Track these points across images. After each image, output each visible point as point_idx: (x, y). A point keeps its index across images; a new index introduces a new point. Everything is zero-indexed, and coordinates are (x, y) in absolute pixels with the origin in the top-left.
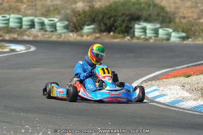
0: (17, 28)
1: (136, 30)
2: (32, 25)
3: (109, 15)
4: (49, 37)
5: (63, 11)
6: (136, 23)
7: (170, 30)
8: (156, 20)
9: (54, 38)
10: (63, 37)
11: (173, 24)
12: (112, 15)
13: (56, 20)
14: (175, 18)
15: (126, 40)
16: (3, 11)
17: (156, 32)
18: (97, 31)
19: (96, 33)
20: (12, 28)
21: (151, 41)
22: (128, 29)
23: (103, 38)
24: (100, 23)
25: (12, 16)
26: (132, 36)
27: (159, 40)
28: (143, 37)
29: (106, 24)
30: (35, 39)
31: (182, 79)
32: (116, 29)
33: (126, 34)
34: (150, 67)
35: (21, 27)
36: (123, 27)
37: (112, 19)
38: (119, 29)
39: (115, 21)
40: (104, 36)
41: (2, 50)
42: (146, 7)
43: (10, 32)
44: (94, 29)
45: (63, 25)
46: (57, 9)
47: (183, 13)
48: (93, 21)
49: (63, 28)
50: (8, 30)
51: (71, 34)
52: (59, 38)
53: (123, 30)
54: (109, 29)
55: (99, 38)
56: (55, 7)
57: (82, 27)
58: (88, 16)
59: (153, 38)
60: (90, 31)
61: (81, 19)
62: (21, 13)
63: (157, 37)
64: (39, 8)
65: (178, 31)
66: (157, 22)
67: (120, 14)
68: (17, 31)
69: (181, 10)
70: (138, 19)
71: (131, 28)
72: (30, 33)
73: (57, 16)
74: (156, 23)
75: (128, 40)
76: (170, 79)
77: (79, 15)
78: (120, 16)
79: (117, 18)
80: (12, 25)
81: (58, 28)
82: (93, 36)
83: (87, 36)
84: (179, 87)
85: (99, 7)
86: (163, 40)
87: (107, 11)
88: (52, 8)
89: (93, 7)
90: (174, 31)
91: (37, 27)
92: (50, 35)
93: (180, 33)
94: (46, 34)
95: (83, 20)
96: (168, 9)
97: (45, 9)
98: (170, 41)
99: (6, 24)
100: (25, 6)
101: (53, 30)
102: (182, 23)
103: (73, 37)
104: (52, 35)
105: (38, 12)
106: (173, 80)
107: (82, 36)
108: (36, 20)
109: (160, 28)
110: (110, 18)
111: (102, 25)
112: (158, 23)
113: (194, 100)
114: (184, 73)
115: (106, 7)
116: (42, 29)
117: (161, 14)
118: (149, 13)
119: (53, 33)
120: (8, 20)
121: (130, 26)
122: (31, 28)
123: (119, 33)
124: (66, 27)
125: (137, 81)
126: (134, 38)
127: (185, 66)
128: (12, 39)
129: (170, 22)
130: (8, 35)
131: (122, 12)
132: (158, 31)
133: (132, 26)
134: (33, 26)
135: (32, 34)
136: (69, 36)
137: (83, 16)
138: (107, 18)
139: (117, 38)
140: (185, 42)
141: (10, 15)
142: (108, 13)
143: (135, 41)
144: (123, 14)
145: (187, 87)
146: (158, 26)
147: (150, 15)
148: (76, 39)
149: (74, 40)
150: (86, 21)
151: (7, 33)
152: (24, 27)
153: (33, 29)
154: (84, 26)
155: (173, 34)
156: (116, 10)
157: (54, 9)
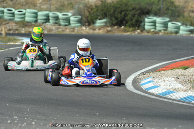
0: (33, 22)
1: (146, 24)
2: (47, 19)
3: (120, 9)
4: (63, 31)
5: (77, 6)
6: (146, 17)
7: (179, 24)
8: (166, 14)
9: (68, 31)
10: (76, 31)
11: (181, 18)
12: (124, 9)
13: (70, 14)
14: (184, 11)
15: (136, 33)
16: (20, 6)
17: (165, 25)
18: (108, 24)
19: (108, 27)
20: (28, 22)
21: (160, 34)
22: (138, 23)
23: (114, 31)
24: (111, 17)
25: (28, 10)
26: (143, 29)
27: (168, 33)
28: (152, 30)
29: (117, 18)
30: (49, 33)
31: (180, 71)
32: (127, 22)
33: (136, 28)
34: (152, 59)
35: (36, 21)
36: (134, 21)
37: (123, 13)
38: (130, 22)
39: (126, 15)
40: (115, 29)
41: (14, 44)
42: (156, 2)
43: (26, 26)
44: (106, 23)
45: (76, 19)
46: (71, 3)
47: (192, 7)
48: (104, 16)
49: (76, 22)
50: (24, 24)
51: (84, 28)
52: (72, 31)
53: (134, 24)
54: (120, 23)
55: (110, 31)
56: (69, 2)
57: (95, 21)
58: (100, 11)
59: (163, 31)
60: (102, 24)
61: (93, 13)
62: (37, 8)
63: (166, 30)
64: (54, 3)
65: (186, 25)
66: (166, 15)
67: (130, 8)
68: (32, 25)
69: (190, 4)
70: (148, 13)
71: (141, 22)
72: (44, 27)
73: (71, 11)
74: (165, 17)
75: (139, 33)
76: (168, 71)
77: (92, 9)
78: (130, 10)
79: (127, 13)
80: (27, 19)
81: (71, 22)
82: (105, 30)
83: (99, 29)
84: (173, 79)
85: (111, 2)
86: (172, 33)
87: (119, 6)
88: (66, 3)
89: (105, 1)
90: (183, 24)
91: (51, 21)
92: (64, 29)
93: (188, 26)
94: (60, 28)
95: (95, 14)
96: (177, 3)
97: (59, 4)
98: (178, 35)
99: (22, 18)
100: (41, 1)
101: (66, 24)
102: (190, 17)
103: (85, 30)
104: (66, 29)
105: (52, 7)
106: (170, 72)
107: (94, 30)
108: (51, 14)
109: (169, 21)
110: (121, 12)
111: (113, 18)
112: (167, 17)
113: (185, 91)
114: (182, 66)
115: (117, 2)
116: (56, 23)
117: (170, 8)
118: (158, 7)
119: (66, 27)
120: (24, 14)
121: (140, 19)
122: (46, 22)
123: (130, 27)
124: (80, 21)
125: (135, 73)
126: (144, 32)
127: (186, 58)
128: (27, 33)
129: (179, 16)
130: (23, 29)
131: (133, 6)
132: (167, 24)
133: (142, 20)
134: (48, 21)
135: (46, 28)
136: (82, 30)
137: (95, 10)
138: (119, 13)
139: (128, 32)
140: (191, 35)
141: (25, 10)
142: (120, 8)
143: (145, 34)
144: (133, 9)
145: (181, 78)
146: (168, 19)
147: (160, 10)
148: (88, 32)
149: (87, 33)
150: (98, 16)
151: (23, 27)
152: (39, 21)
153: (48, 23)
154: (96, 20)
155: (182, 27)
156: (126, 5)
157: (69, 4)
